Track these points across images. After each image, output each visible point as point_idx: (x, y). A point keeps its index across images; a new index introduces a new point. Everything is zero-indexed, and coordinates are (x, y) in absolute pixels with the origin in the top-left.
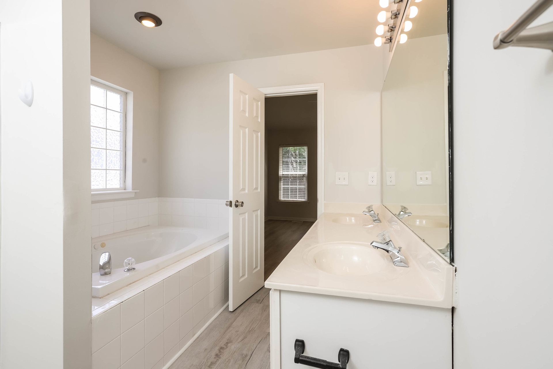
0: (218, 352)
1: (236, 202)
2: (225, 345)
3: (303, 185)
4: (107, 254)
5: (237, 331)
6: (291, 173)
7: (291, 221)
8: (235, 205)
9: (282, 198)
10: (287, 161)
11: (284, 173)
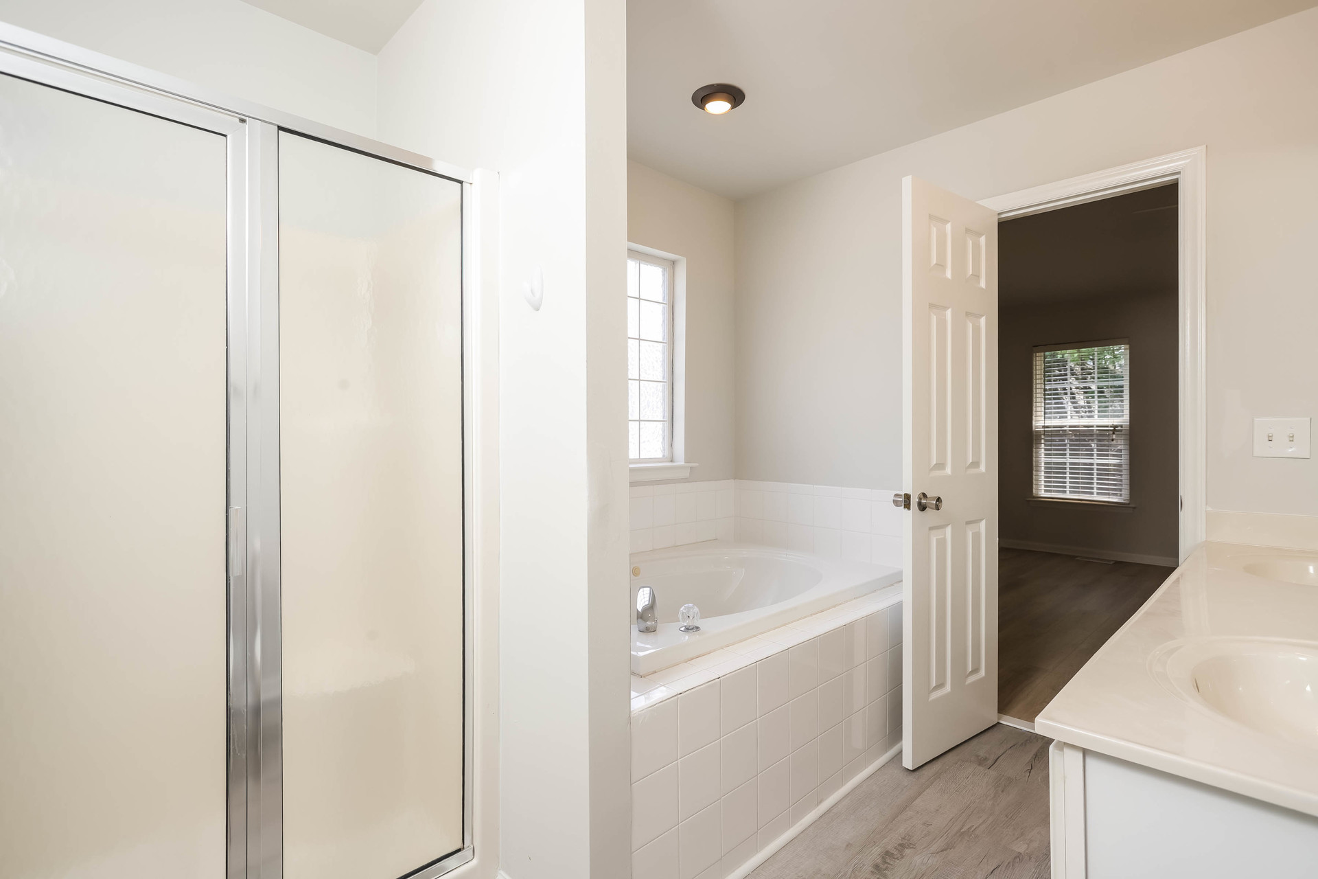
0: (879, 861)
1: (922, 496)
2: (895, 848)
3: (1114, 455)
4: (647, 590)
5: (926, 824)
6: (1072, 420)
7: (1073, 558)
8: (920, 504)
9: (1042, 489)
10: (1056, 389)
11: (1048, 423)
